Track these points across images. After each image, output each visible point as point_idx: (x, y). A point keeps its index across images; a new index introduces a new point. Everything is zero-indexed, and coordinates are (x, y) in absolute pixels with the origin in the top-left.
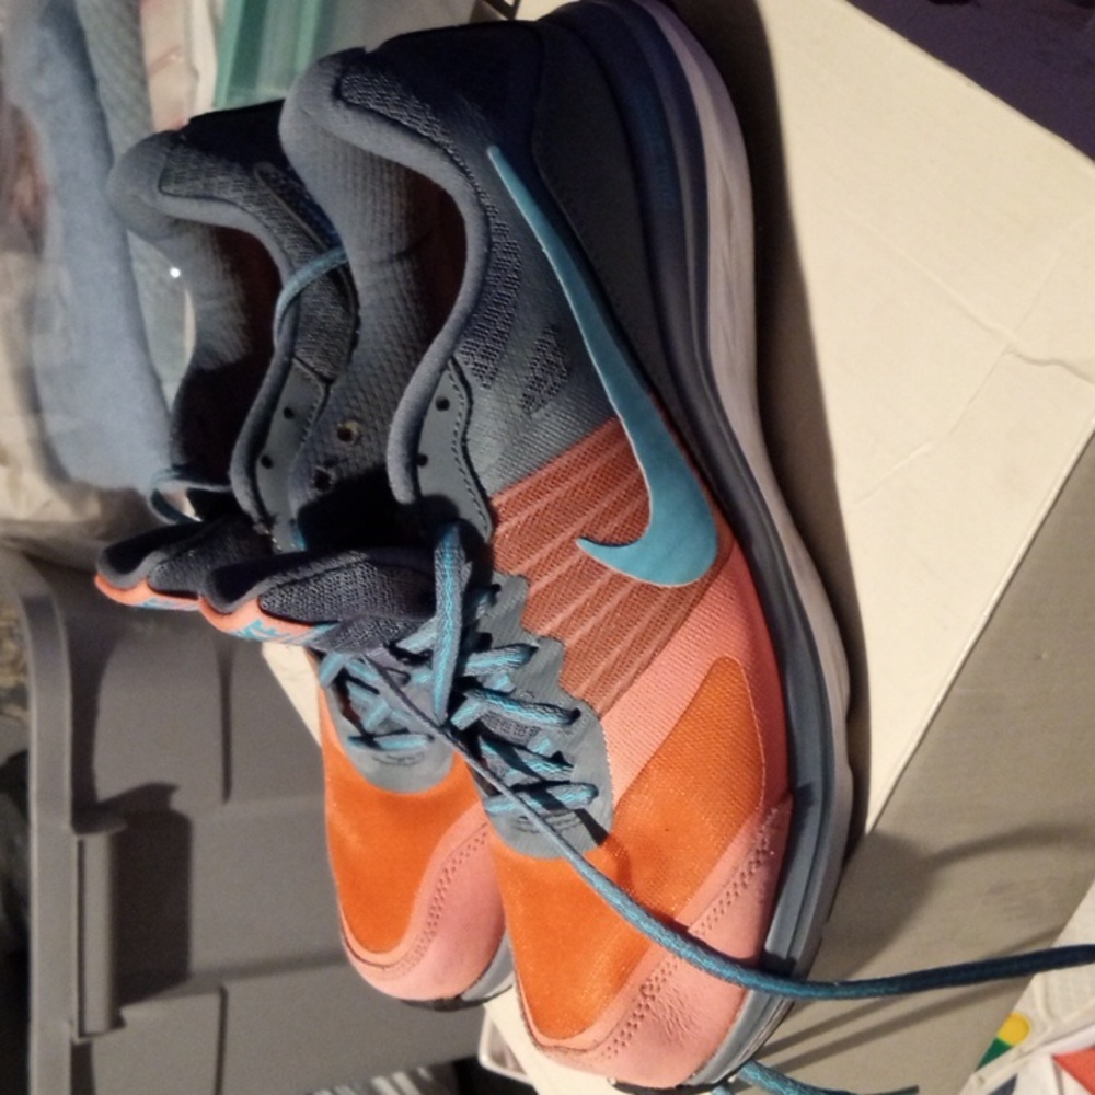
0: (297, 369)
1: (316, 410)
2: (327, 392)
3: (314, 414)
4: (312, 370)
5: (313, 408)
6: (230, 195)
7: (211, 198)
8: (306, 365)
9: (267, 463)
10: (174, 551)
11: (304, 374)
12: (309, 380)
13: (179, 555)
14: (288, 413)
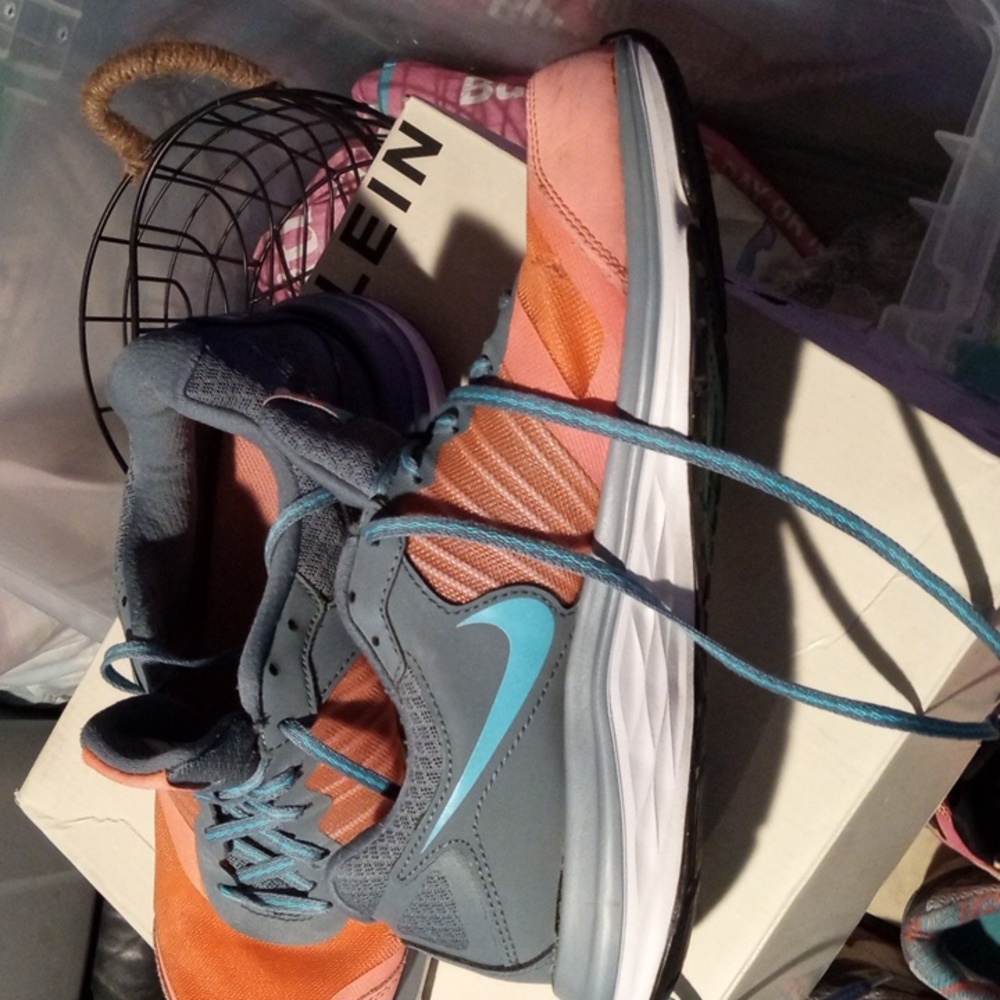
0: (300, 583)
1: (315, 625)
2: (326, 610)
3: (313, 627)
4: (313, 586)
5: (312, 622)
6: (251, 412)
7: (231, 411)
8: (308, 581)
9: (274, 671)
10: (199, 750)
11: (306, 589)
12: (310, 595)
13: (203, 754)
14: (292, 625)
